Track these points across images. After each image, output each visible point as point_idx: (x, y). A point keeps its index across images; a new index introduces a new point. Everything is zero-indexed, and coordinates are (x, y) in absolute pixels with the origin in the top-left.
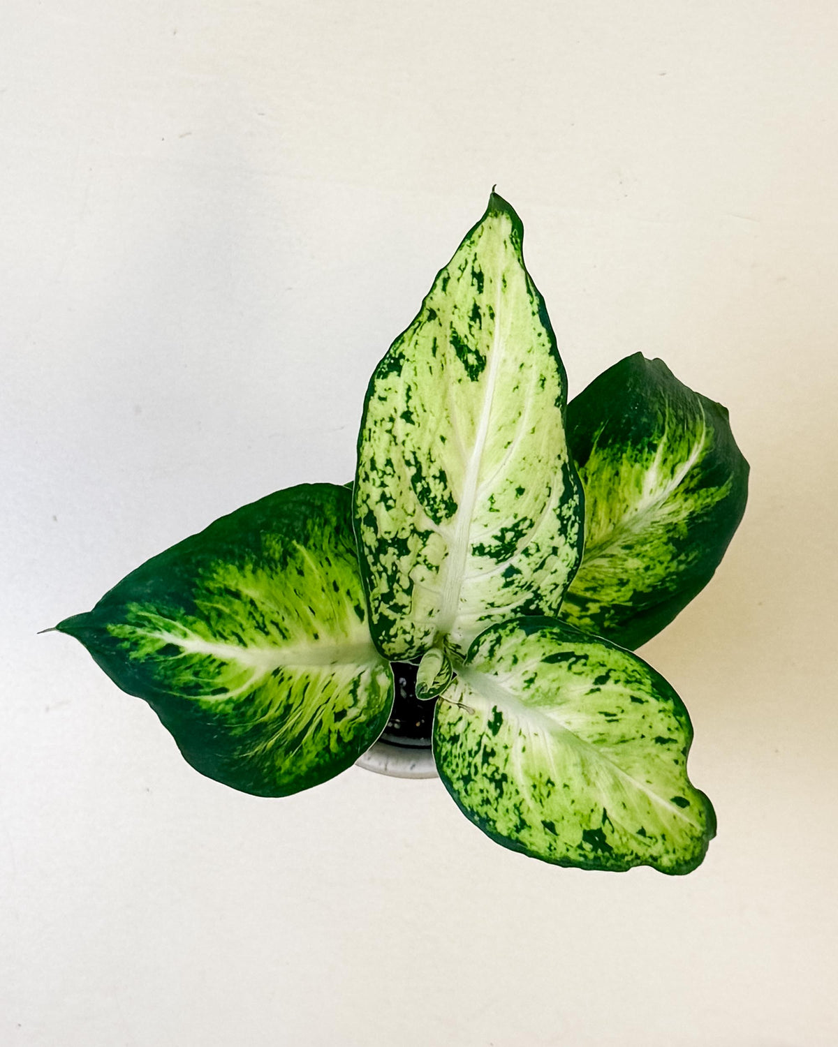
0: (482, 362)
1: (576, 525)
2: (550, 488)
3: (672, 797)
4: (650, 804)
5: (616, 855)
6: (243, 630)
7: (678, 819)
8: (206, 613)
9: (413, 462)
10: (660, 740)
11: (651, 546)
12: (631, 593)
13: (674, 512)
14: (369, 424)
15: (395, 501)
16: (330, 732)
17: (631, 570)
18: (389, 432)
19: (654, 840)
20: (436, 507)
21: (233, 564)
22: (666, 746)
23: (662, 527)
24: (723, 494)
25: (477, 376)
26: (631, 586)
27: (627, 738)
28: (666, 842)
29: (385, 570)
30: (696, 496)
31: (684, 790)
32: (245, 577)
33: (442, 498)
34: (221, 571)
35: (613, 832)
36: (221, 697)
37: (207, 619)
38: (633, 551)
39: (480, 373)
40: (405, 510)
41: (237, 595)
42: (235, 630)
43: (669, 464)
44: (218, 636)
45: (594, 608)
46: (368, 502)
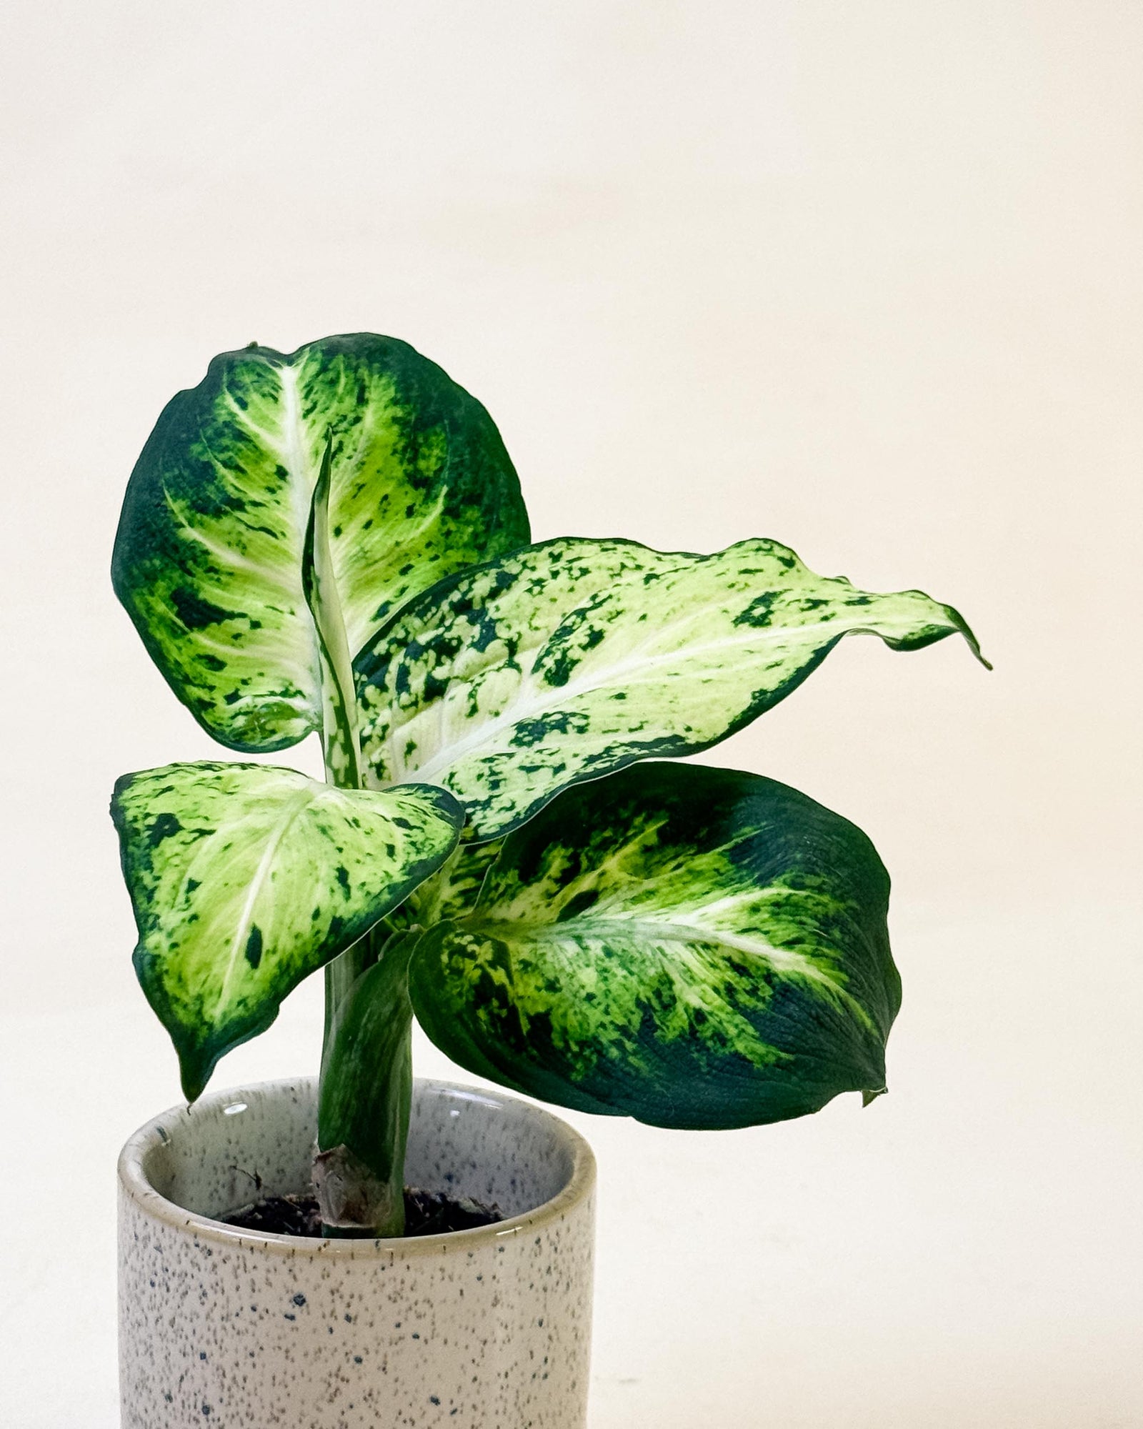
0: (761, 622)
1: (608, 764)
2: (641, 728)
3: (260, 925)
4: (240, 885)
5: (149, 855)
6: (323, 412)
7: (227, 948)
8: (331, 366)
9: (598, 600)
10: (343, 876)
11: (625, 977)
12: (541, 1009)
13: (689, 970)
14: (620, 547)
15: (541, 593)
16: (212, 688)
17: (578, 980)
18: (623, 566)
19: (185, 906)
20: (554, 649)
21: (396, 392)
22: (337, 885)
23: (660, 970)
24: (753, 1052)
25: (742, 622)
26: (553, 998)
27: (330, 832)
28: (186, 923)
29: (449, 629)
30: (729, 1009)
31: (274, 951)
32: (386, 407)
33: (568, 649)
34: (384, 381)
35: (183, 843)
36: (235, 407)
37: (324, 369)
38: (607, 960)
39: (747, 624)
40: (534, 615)
41: (362, 401)
42: (319, 404)
43: (755, 920)
44: (305, 391)
45: (499, 976)
46: (527, 571)
